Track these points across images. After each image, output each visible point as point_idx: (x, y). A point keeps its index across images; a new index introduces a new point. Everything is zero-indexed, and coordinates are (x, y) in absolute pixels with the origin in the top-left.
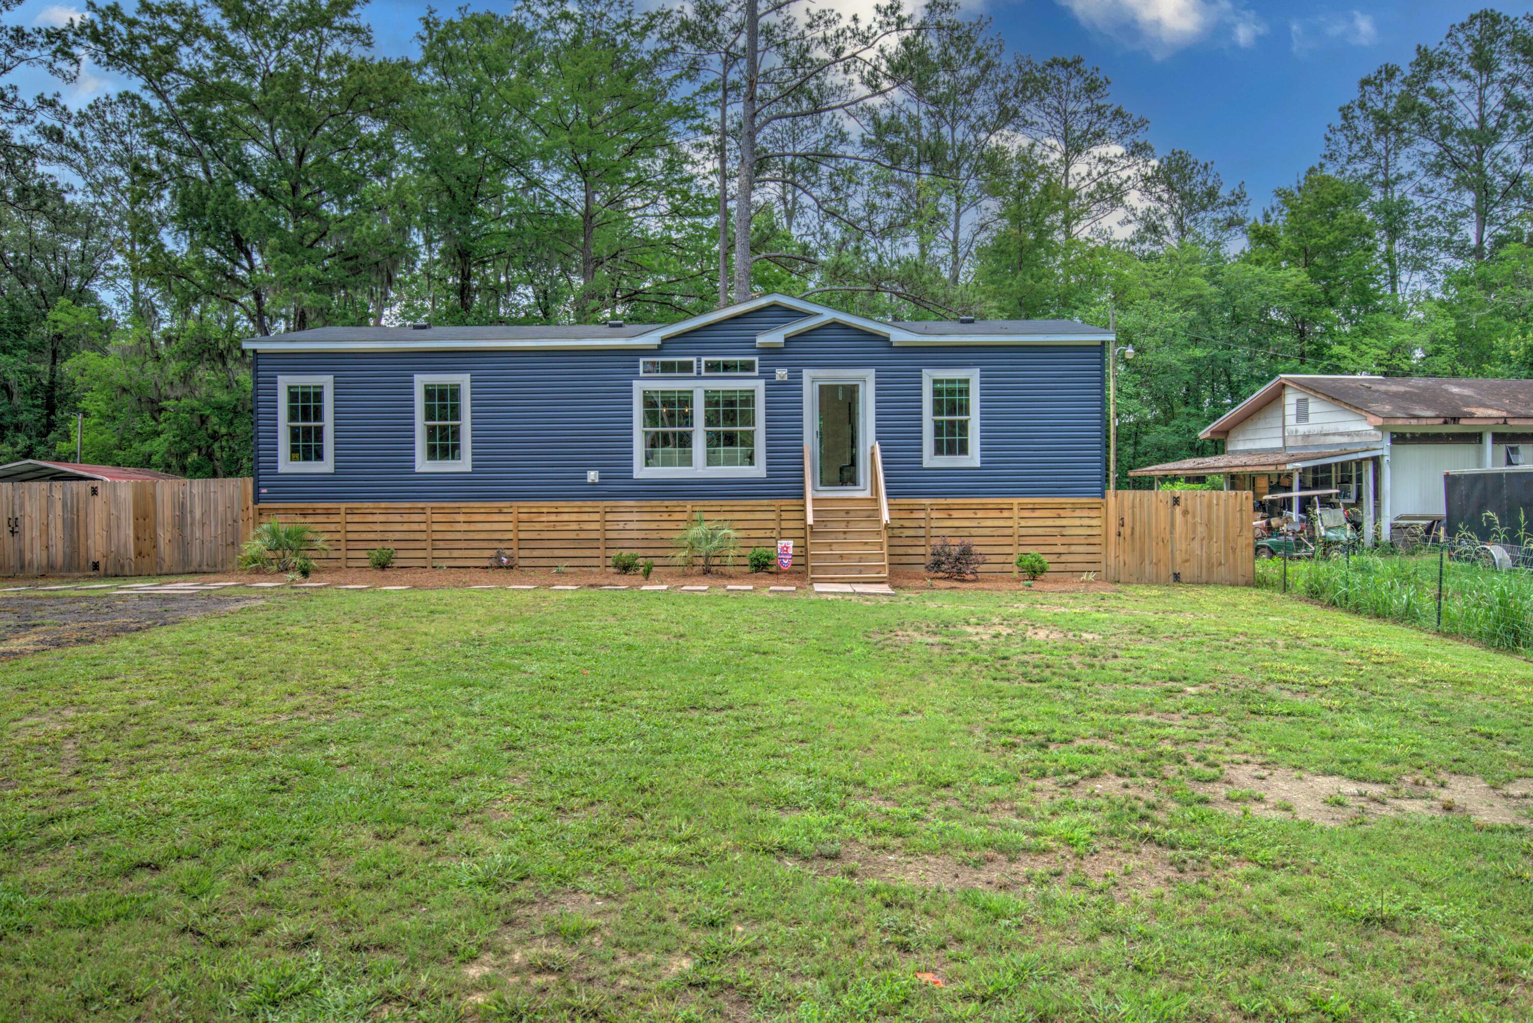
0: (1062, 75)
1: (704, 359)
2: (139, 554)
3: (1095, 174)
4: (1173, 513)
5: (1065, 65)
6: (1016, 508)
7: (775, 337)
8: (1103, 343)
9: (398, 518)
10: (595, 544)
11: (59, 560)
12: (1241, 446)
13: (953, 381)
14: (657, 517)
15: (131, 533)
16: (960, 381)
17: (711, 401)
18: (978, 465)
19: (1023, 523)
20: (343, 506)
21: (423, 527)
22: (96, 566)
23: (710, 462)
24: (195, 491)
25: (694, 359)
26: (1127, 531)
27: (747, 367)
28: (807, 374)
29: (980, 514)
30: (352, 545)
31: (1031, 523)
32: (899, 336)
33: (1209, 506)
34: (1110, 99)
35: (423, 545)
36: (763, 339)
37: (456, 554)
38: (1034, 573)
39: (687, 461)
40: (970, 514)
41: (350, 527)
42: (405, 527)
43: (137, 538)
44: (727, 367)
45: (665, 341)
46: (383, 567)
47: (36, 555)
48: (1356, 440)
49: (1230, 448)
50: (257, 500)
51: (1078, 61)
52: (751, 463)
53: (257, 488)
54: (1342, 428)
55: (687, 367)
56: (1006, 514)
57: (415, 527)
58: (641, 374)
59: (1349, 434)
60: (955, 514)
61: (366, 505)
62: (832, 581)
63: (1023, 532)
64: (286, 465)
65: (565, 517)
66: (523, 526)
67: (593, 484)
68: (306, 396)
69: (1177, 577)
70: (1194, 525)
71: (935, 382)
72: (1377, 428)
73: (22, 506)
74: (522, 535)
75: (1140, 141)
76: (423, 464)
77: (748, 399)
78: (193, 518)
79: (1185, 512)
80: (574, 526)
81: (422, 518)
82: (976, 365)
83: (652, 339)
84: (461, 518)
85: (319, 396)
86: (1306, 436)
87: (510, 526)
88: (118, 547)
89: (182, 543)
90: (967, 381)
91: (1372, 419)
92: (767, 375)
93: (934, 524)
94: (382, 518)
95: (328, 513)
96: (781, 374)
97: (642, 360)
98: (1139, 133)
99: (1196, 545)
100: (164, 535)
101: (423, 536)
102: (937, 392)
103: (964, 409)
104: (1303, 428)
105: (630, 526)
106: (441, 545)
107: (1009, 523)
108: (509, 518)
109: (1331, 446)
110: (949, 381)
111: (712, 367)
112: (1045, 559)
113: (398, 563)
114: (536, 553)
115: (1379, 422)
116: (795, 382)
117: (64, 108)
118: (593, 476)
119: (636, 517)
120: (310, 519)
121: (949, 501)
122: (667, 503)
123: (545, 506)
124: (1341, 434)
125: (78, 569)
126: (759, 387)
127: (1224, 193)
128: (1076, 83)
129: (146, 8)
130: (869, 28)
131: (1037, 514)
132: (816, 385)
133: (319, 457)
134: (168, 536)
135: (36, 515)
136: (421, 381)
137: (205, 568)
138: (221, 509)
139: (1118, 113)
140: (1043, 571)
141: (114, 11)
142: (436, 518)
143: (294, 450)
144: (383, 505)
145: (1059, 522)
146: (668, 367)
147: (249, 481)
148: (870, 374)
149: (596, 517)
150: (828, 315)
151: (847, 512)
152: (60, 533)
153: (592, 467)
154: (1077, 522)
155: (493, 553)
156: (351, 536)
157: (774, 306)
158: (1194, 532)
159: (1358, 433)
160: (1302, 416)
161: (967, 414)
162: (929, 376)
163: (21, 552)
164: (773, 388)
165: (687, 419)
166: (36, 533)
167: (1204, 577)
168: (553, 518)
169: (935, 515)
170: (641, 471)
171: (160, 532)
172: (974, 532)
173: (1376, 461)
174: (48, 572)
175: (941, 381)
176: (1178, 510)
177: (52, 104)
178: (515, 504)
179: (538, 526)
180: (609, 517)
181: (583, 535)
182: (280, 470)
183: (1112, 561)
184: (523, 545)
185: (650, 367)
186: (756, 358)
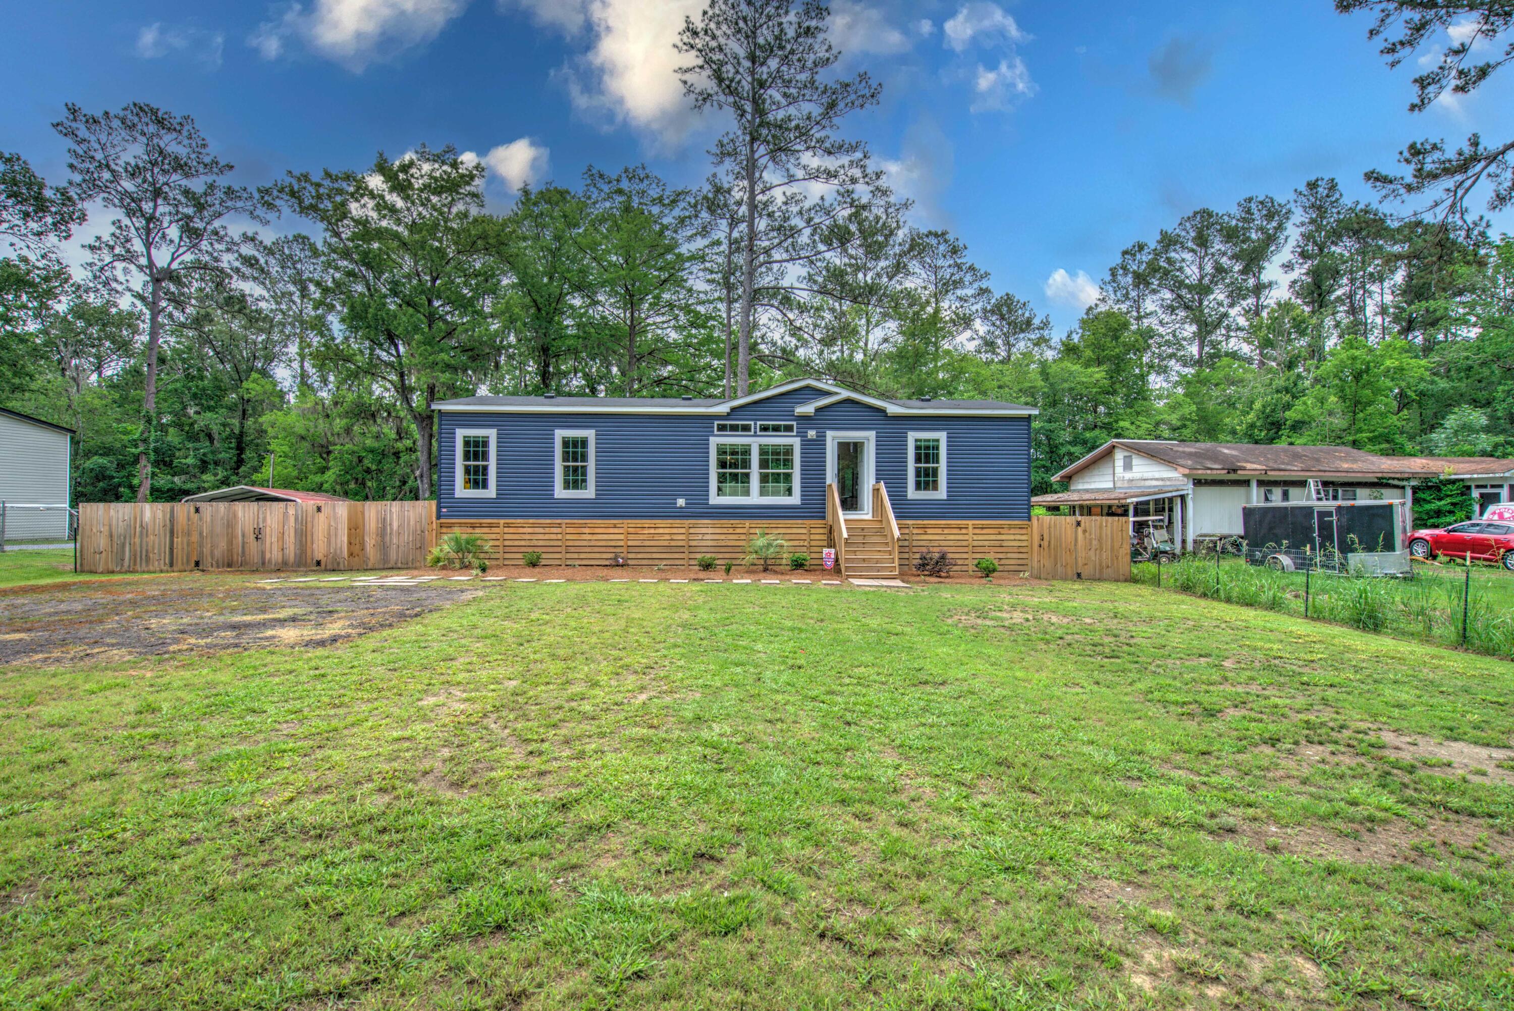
0: (934, 241)
1: (759, 423)
2: (351, 554)
3: (953, 307)
4: (1076, 532)
5: (936, 235)
6: (970, 527)
7: (809, 409)
8: (1030, 415)
9: (541, 530)
10: (682, 550)
11: (292, 558)
12: (1080, 487)
13: (929, 440)
14: (725, 531)
15: (345, 539)
16: (934, 440)
17: (763, 451)
18: (945, 497)
19: (975, 537)
20: (502, 521)
21: (560, 537)
22: (319, 563)
23: (763, 493)
24: (394, 510)
25: (752, 423)
26: (1045, 543)
27: (789, 428)
28: (830, 434)
29: (946, 531)
30: (507, 549)
31: (980, 537)
32: (893, 409)
33: (1101, 527)
34: (967, 259)
35: (559, 549)
36: (800, 410)
37: (582, 556)
38: (987, 572)
39: (747, 493)
40: (939, 531)
41: (506, 536)
42: (547, 537)
43: (350, 543)
44: (776, 429)
45: (733, 409)
46: (533, 565)
47: (274, 555)
48: (1168, 483)
49: (1072, 488)
50: (439, 517)
51: (943, 234)
52: (790, 494)
53: (439, 508)
54: (1157, 475)
55: (746, 428)
56: (964, 531)
57: (553, 537)
58: (716, 432)
59: (1162, 479)
60: (929, 531)
61: (519, 521)
62: (861, 577)
63: (975, 543)
64: (461, 491)
65: (661, 531)
66: (631, 537)
67: (681, 508)
68: (476, 443)
69: (1079, 575)
70: (1091, 540)
71: (916, 440)
72: (1184, 475)
73: (264, 520)
74: (630, 543)
75: (984, 287)
76: (560, 492)
77: (789, 450)
78: (391, 529)
79: (1085, 531)
80: (668, 537)
81: (559, 530)
82: (944, 430)
83: (723, 408)
84: (587, 530)
85: (485, 444)
86: (1131, 481)
87: (622, 537)
88: (335, 550)
89: (383, 547)
90: (938, 441)
91: (1181, 469)
92: (802, 434)
93: (915, 537)
94: (529, 530)
95: (490, 526)
96: (812, 434)
97: (716, 423)
98: (984, 281)
99: (1092, 553)
100: (370, 542)
101: (559, 543)
102: (918, 448)
103: (936, 460)
104: (1128, 475)
105: (707, 537)
106: (572, 549)
107: (966, 537)
108: (621, 531)
109: (1150, 487)
110: (925, 440)
111: (765, 429)
112: (996, 562)
113: (544, 562)
114: (640, 556)
115: (1187, 471)
116: (821, 441)
117: (261, 242)
118: (681, 502)
119: (710, 531)
120: (478, 530)
121: (925, 522)
122: (732, 522)
123: (647, 522)
124: (1157, 479)
125: (305, 565)
126: (796, 442)
127: (1036, 322)
128: (942, 248)
129: (328, 175)
130: (831, 205)
131: (985, 531)
132: (836, 442)
133: (485, 486)
134: (373, 542)
135: (275, 526)
136: (560, 434)
137: (399, 565)
138: (412, 523)
139: (972, 268)
140: (994, 570)
141: (306, 177)
142: (569, 530)
143: (467, 482)
144: (531, 521)
145: (999, 537)
146: (734, 428)
147: (434, 503)
148: (872, 434)
149: (683, 531)
150: (845, 394)
151: (863, 529)
152: (292, 539)
153: (681, 496)
154: (1012, 537)
155: (611, 556)
156: (507, 543)
157: (807, 387)
158: (1091, 544)
159: (1169, 479)
160: (1128, 466)
161: (938, 462)
162: (912, 437)
163: (263, 553)
164: (806, 443)
165: (746, 464)
166: (274, 539)
167: (1097, 576)
168: (652, 531)
169: (915, 531)
170: (715, 499)
171: (367, 539)
172: (942, 543)
173: (1183, 498)
174: (282, 568)
175: (920, 440)
176: (1080, 529)
177: (253, 239)
178: (626, 521)
179: (642, 537)
180: (692, 531)
181: (673, 543)
182: (456, 496)
183: (1035, 564)
184: (631, 550)
185: (722, 428)
186: (794, 423)
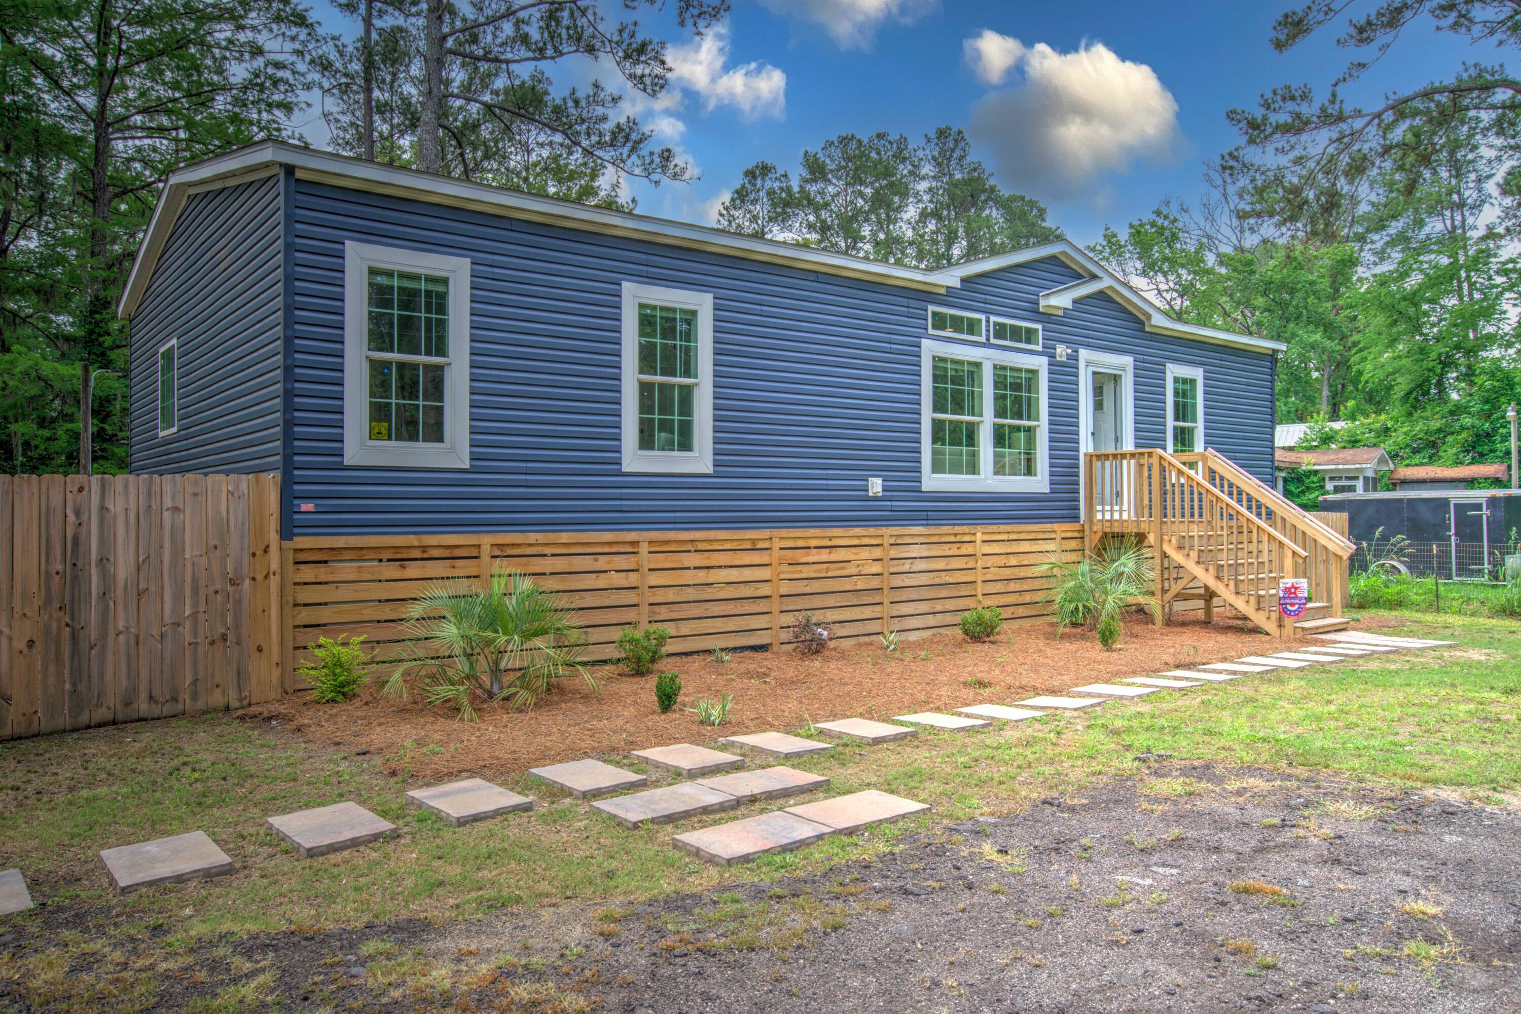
1: (993, 319)
7: (1062, 301)
9: (588, 564)
13: (1186, 381)
14: (946, 550)
16: (1191, 381)
17: (999, 381)
20: (487, 541)
21: (635, 579)
23: (999, 470)
24: (116, 506)
25: (983, 317)
27: (1030, 337)
28: (1083, 356)
32: (1157, 318)
35: (632, 615)
36: (1049, 301)
37: (685, 627)
39: (975, 466)
42: (602, 582)
44: (1015, 334)
45: (962, 283)
50: (287, 531)
52: (1029, 470)
53: (289, 501)
55: (972, 327)
57: (620, 580)
58: (931, 331)
61: (532, 537)
64: (362, 443)
66: (785, 573)
67: (875, 499)
68: (409, 299)
71: (1175, 379)
74: (785, 589)
76: (634, 457)
77: (1033, 383)
78: (107, 578)
80: (853, 569)
81: (632, 562)
83: (950, 278)
84: (693, 560)
85: (438, 300)
87: (768, 573)
90: (1196, 383)
92: (1049, 350)
94: (561, 564)
95: (452, 556)
96: (1061, 352)
97: (931, 308)
101: (634, 598)
102: (1176, 392)
103: (1193, 415)
105: (918, 565)
106: (664, 613)
108: (764, 558)
110: (1183, 380)
111: (1001, 332)
116: (1072, 365)
118: (875, 486)
120: (414, 570)
122: (957, 529)
123: (814, 535)
126: (1040, 363)
132: (1091, 369)
133: (433, 432)
136: (632, 296)
137: (143, 707)
142: (655, 561)
143: (379, 412)
144: (565, 537)
146: (956, 324)
147: (271, 481)
148: (1131, 364)
149: (879, 553)
150: (1107, 282)
153: (876, 471)
157: (1055, 258)
161: (1195, 421)
162: (1172, 373)
164: (1054, 369)
165: (975, 404)
168: (824, 556)
170: (930, 480)
175: (1178, 380)
178: (776, 533)
179: (807, 572)
180: (894, 552)
181: (862, 583)
182: (346, 460)
185: (940, 322)
186: (1039, 327)
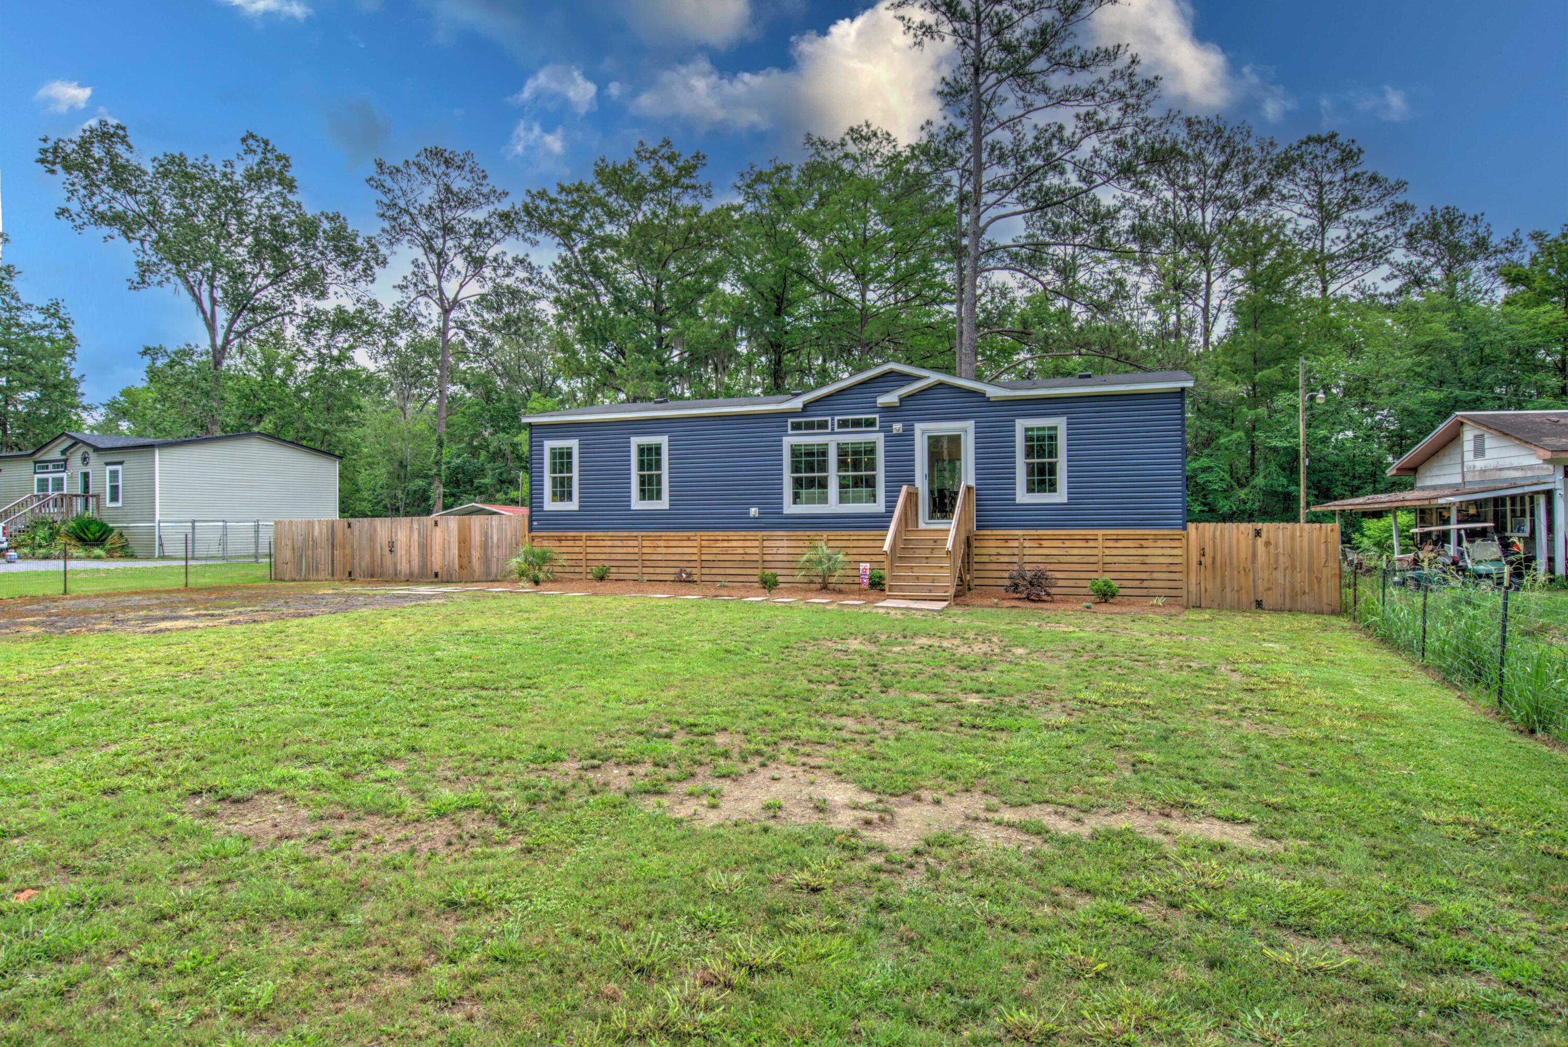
1: (836, 418)
2: (461, 567)
4: (1254, 545)
6: (1100, 538)
7: (890, 398)
8: (1183, 389)
9: (619, 543)
10: (755, 565)
11: (416, 570)
12: (1429, 482)
13: (1043, 429)
14: (801, 544)
15: (456, 552)
16: (1050, 428)
17: (842, 452)
18: (1065, 501)
19: (1107, 552)
20: (584, 534)
21: (636, 550)
22: (436, 575)
23: (842, 500)
24: (494, 523)
25: (829, 419)
26: (1207, 560)
27: (870, 423)
28: (919, 427)
29: (1068, 544)
30: (590, 563)
31: (1115, 552)
32: (992, 392)
33: (1293, 538)
35: (636, 564)
36: (883, 400)
37: (658, 570)
38: (1106, 596)
39: (824, 500)
40: (1059, 543)
41: (589, 550)
42: (625, 550)
43: (460, 556)
44: (857, 423)
45: (806, 406)
46: (602, 579)
47: (403, 567)
48: (1529, 474)
49: (1419, 484)
50: (530, 530)
52: (873, 500)
53: (531, 519)
54: (1516, 462)
55: (823, 425)
56: (1091, 544)
57: (631, 550)
58: (790, 432)
59: (1522, 468)
60: (1045, 543)
61: (599, 534)
62: (904, 598)
63: (1107, 559)
64: (550, 505)
65: (734, 544)
66: (704, 551)
67: (754, 518)
68: (561, 455)
69: (1259, 604)
70: (1277, 555)
71: (1027, 430)
72: (1546, 461)
73: (396, 535)
74: (704, 557)
76: (637, 504)
77: (871, 450)
78: (492, 543)
79: (1268, 544)
80: (740, 551)
81: (635, 543)
82: (1063, 414)
83: (797, 404)
84: (662, 543)
85: (569, 455)
86: (1483, 471)
87: (695, 550)
88: (449, 562)
89: (486, 560)
90: (1055, 428)
91: (1541, 452)
92: (885, 429)
93: (1026, 552)
94: (609, 543)
95: (575, 539)
96: (897, 427)
97: (790, 421)
99: (1279, 574)
100: (476, 554)
101: (636, 557)
102: (1029, 439)
103: (1053, 453)
104: (1480, 464)
105: (781, 551)
106: (648, 564)
107: (1095, 552)
108: (694, 543)
109: (1506, 480)
110: (1039, 429)
111: (843, 424)
112: (1115, 584)
113: (613, 577)
114: (714, 571)
115: (1548, 455)
116: (908, 435)
118: (754, 511)
119: (785, 544)
120: (564, 544)
121: (1040, 532)
122: (808, 533)
123: (720, 535)
124: (1515, 468)
125: (426, 577)
126: (878, 438)
127: (1495, 241)
131: (1120, 544)
132: (926, 435)
133: (570, 498)
134: (478, 555)
135: (404, 539)
136: (636, 441)
137: (498, 577)
138: (509, 536)
139: (1374, 179)
140: (1113, 595)
142: (645, 543)
143: (554, 494)
144: (610, 534)
145: (1141, 551)
146: (810, 426)
147: (526, 511)
148: (970, 425)
149: (756, 544)
150: (934, 377)
151: (935, 541)
152: (416, 553)
153: (754, 505)
154: (1159, 552)
155: (677, 570)
156: (589, 557)
157: (891, 373)
158: (1277, 561)
159: (1531, 467)
160: (1479, 451)
161: (1056, 457)
162: (1021, 425)
163: (395, 564)
164: (891, 439)
165: (823, 467)
166: (404, 552)
167: (1288, 605)
168: (726, 544)
169: (1027, 544)
170: (789, 508)
171: (473, 552)
172: (1062, 559)
173: (1549, 494)
174: (410, 579)
175: (1032, 429)
176: (1260, 542)
178: (699, 533)
179: (715, 551)
180: (766, 544)
181: (747, 558)
182: (545, 509)
183: (1193, 588)
184: (704, 564)
185: (797, 426)
186: (877, 416)
